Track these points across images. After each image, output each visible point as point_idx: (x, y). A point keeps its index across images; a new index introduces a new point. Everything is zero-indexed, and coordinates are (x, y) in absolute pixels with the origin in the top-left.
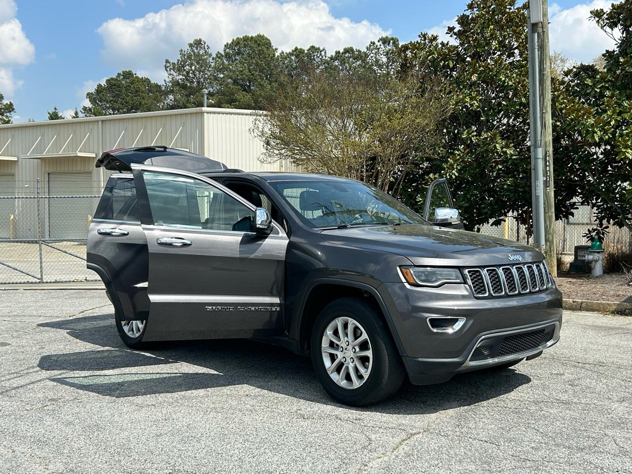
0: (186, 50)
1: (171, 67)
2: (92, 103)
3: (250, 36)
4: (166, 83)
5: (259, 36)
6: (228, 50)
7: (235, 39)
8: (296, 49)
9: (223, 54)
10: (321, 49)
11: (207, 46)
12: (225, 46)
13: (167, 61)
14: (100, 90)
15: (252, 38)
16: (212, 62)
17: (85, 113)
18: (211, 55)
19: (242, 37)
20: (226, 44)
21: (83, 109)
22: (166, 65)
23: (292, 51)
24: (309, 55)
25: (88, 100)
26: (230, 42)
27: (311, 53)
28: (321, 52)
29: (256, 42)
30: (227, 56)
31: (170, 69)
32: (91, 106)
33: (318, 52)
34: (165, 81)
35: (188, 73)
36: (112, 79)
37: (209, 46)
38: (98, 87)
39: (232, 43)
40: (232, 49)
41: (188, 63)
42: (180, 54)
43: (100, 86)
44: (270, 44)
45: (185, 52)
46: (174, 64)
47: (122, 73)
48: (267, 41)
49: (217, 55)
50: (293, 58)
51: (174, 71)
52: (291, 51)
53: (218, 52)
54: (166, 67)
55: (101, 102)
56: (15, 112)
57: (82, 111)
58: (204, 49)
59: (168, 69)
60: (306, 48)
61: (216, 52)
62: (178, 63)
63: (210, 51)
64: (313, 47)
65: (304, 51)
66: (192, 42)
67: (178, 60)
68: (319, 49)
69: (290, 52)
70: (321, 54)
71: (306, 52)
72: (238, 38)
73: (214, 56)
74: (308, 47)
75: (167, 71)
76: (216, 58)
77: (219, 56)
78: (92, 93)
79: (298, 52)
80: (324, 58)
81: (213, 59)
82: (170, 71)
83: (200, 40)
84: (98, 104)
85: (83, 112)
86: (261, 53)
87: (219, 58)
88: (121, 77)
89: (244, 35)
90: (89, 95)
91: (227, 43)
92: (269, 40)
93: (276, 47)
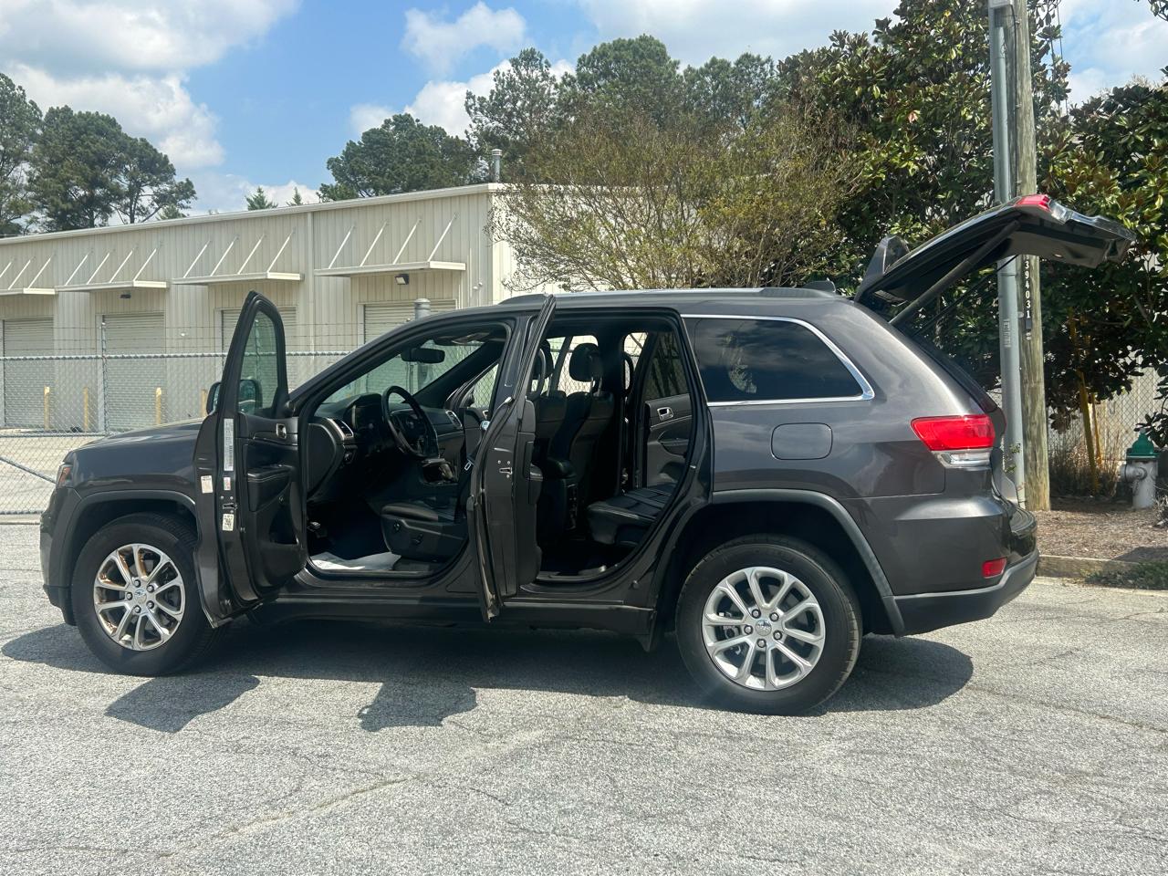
0: (506, 72)
1: (477, 105)
2: (337, 179)
3: (627, 39)
4: (468, 137)
5: (643, 39)
6: (584, 69)
7: (598, 46)
8: (714, 61)
9: (576, 77)
10: (764, 58)
11: (546, 62)
12: (580, 61)
13: (469, 96)
14: (352, 152)
15: (631, 42)
16: (554, 94)
17: (324, 196)
18: (553, 79)
19: (611, 43)
20: (580, 56)
21: (321, 189)
22: (467, 103)
23: (706, 65)
24: (738, 73)
25: (331, 171)
26: (588, 54)
27: (744, 68)
28: (762, 65)
29: (636, 51)
30: (583, 79)
31: (476, 109)
32: (334, 183)
33: (757, 67)
34: (466, 132)
35: (510, 115)
36: (373, 131)
37: (549, 61)
38: (348, 149)
39: (593, 55)
40: (593, 66)
41: (508, 97)
42: (495, 80)
43: (351, 144)
44: (664, 53)
45: (504, 75)
46: (482, 100)
47: (392, 120)
48: (658, 48)
49: (563, 78)
50: (708, 79)
51: (482, 112)
52: (703, 66)
53: (566, 74)
54: (468, 108)
55: (352, 174)
56: (196, 198)
57: (320, 193)
58: (541, 68)
59: (472, 111)
60: (732, 59)
61: (563, 74)
62: (491, 97)
63: (552, 72)
64: (747, 56)
65: (729, 65)
66: (517, 56)
67: (492, 92)
68: (759, 59)
69: (701, 69)
70: (763, 70)
71: (733, 66)
72: (604, 44)
73: (559, 81)
74: (738, 57)
75: (469, 113)
76: (562, 85)
77: (567, 80)
78: (337, 160)
79: (717, 67)
80: (769, 76)
81: (556, 87)
82: (476, 114)
83: (533, 52)
84: (348, 179)
85: (322, 195)
86: (647, 71)
87: (569, 84)
88: (392, 128)
89: (616, 39)
90: (332, 164)
91: (584, 56)
92: (663, 46)
93: (677, 59)
